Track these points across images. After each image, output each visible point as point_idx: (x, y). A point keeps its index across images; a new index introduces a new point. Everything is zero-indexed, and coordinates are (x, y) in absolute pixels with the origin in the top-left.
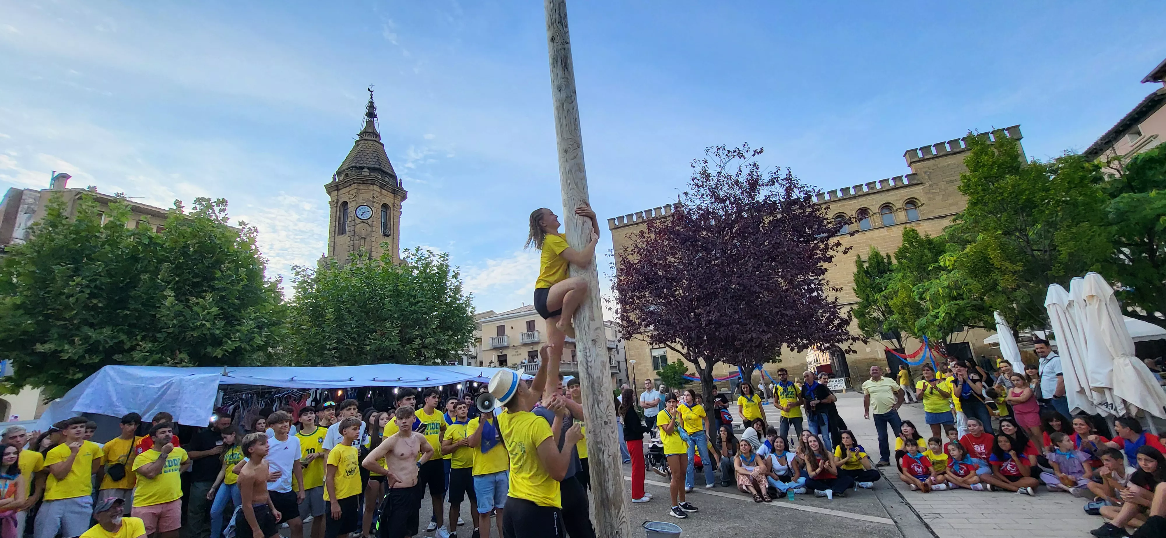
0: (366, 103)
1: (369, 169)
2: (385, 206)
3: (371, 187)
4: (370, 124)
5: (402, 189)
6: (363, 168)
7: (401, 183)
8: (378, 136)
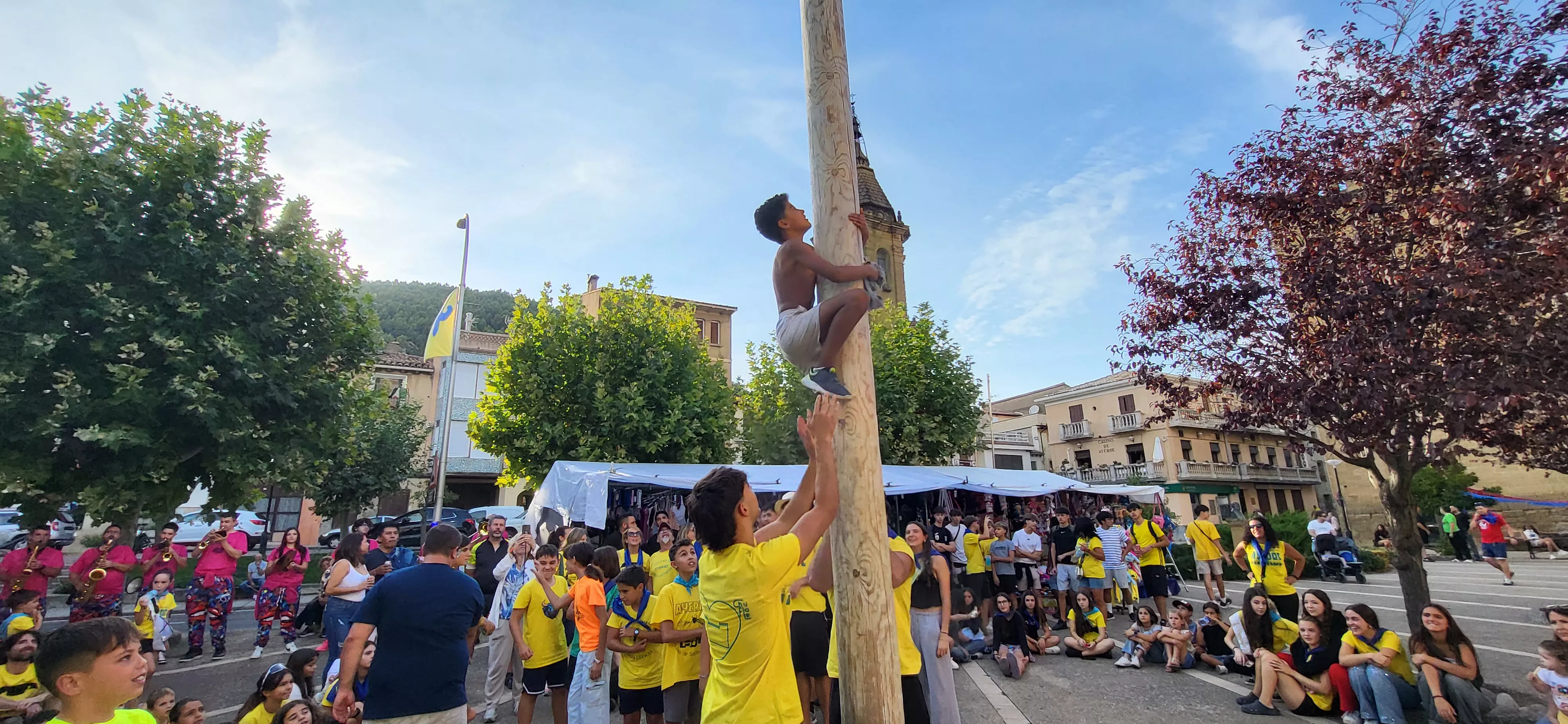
5: (902, 225)
7: (900, 217)
8: (865, 160)
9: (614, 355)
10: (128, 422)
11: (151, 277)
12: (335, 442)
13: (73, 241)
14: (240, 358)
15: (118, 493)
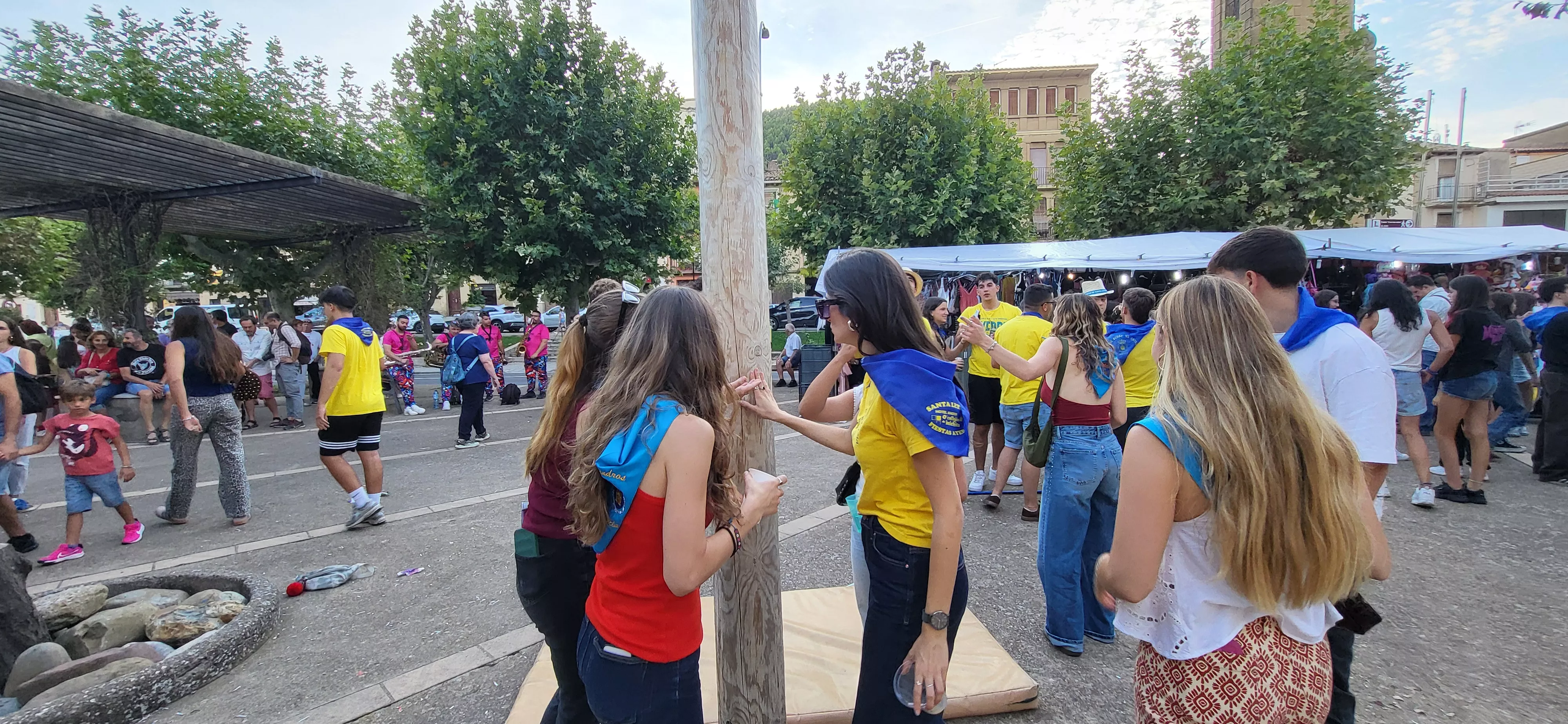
9: (882, 140)
10: (545, 240)
11: (530, 129)
12: (679, 245)
13: (485, 112)
14: (596, 186)
15: (555, 288)
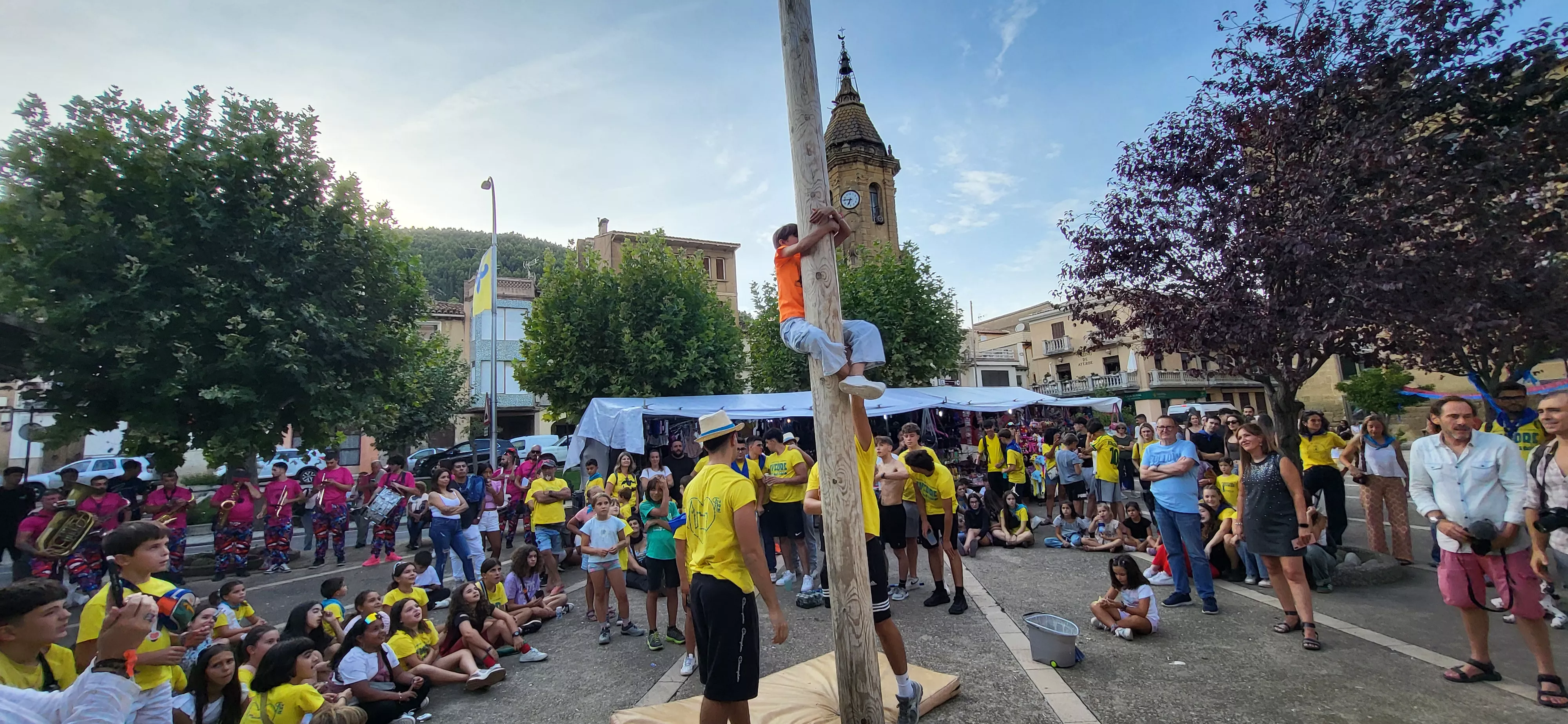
0: (838, 57)
1: (849, 142)
2: (874, 186)
3: (854, 166)
4: (846, 83)
5: (892, 159)
6: (841, 144)
7: (890, 151)
8: (856, 96)
9: (634, 304)
11: (239, 257)
12: (402, 389)
14: (323, 322)
